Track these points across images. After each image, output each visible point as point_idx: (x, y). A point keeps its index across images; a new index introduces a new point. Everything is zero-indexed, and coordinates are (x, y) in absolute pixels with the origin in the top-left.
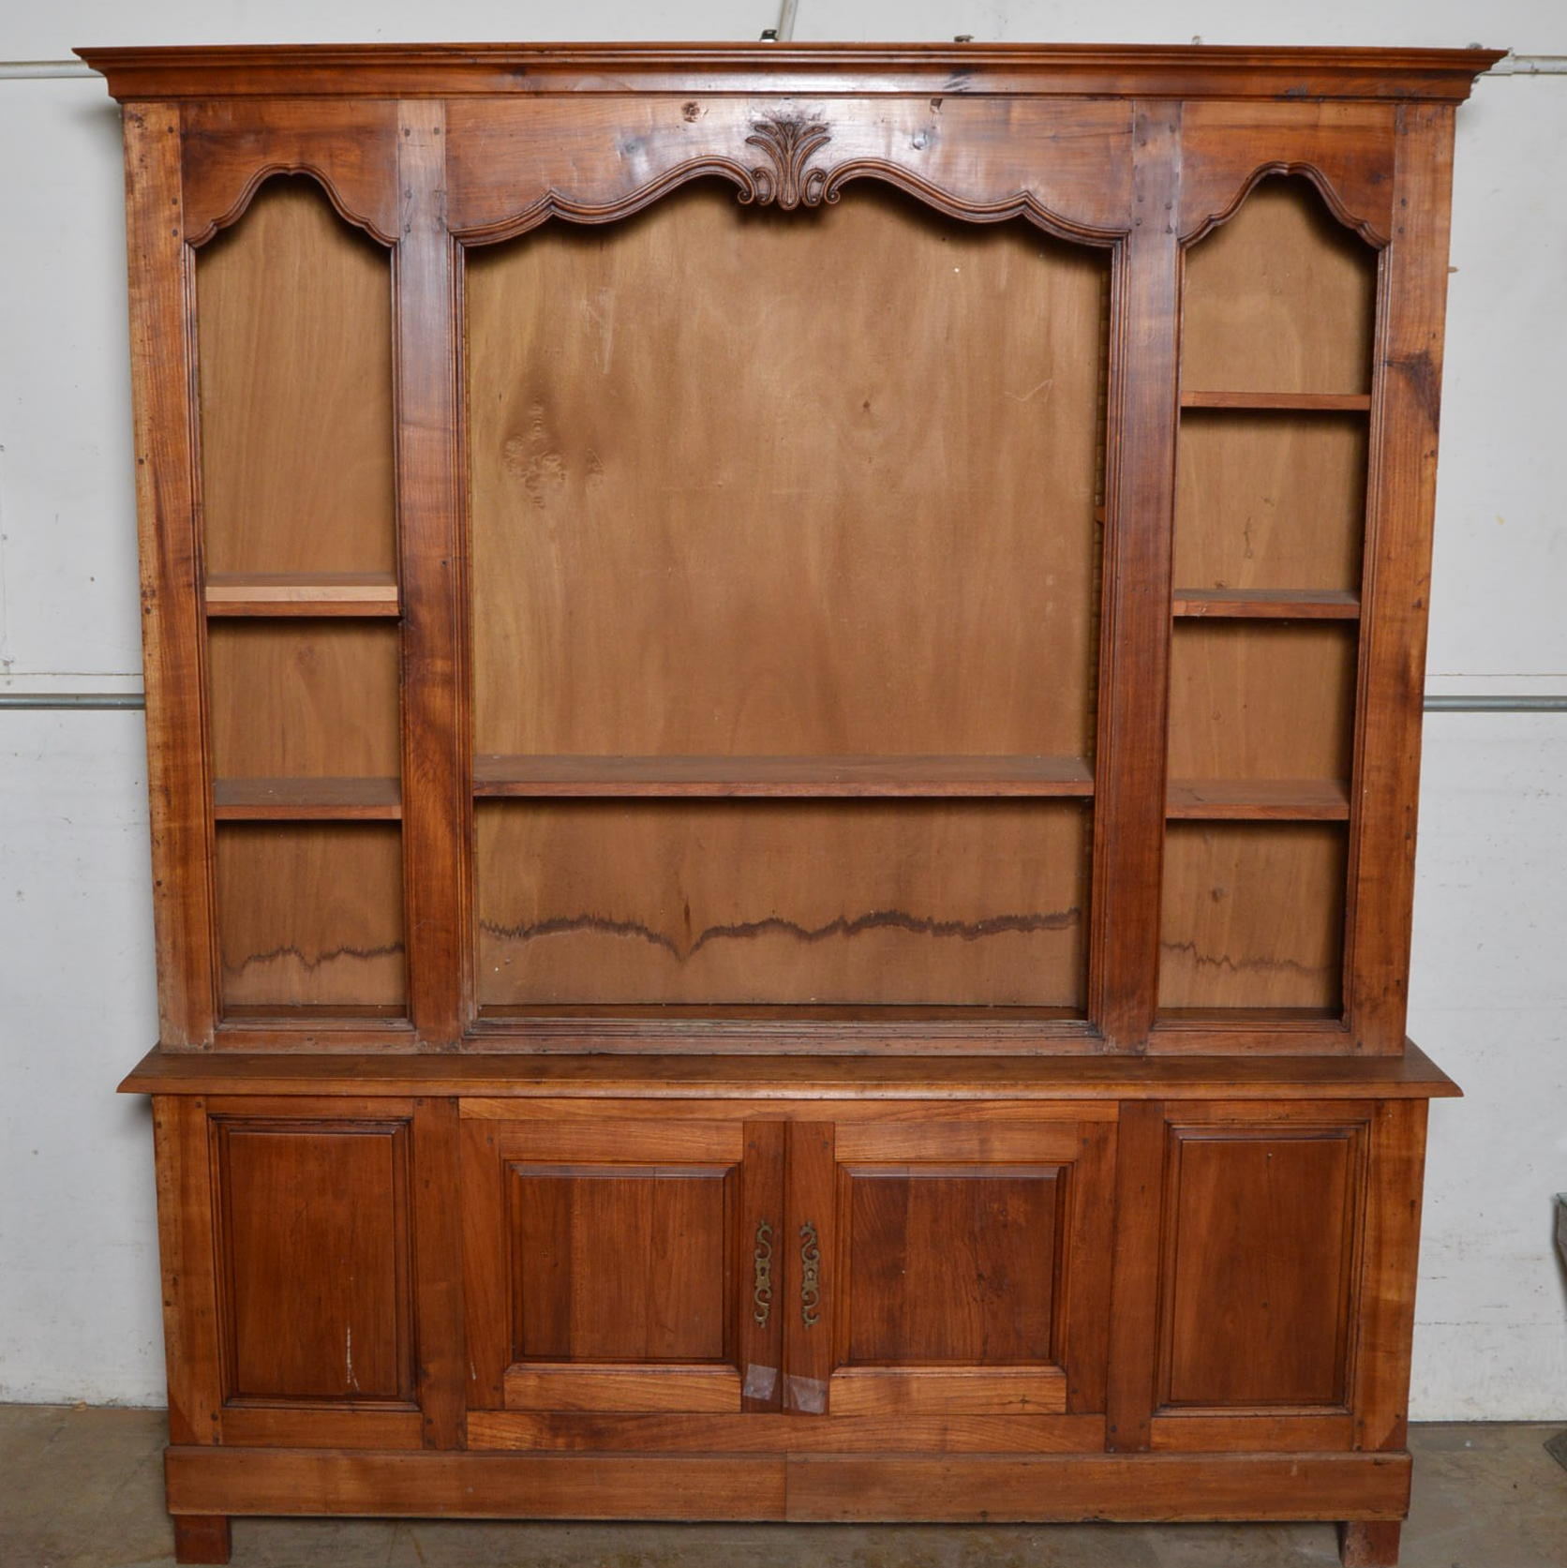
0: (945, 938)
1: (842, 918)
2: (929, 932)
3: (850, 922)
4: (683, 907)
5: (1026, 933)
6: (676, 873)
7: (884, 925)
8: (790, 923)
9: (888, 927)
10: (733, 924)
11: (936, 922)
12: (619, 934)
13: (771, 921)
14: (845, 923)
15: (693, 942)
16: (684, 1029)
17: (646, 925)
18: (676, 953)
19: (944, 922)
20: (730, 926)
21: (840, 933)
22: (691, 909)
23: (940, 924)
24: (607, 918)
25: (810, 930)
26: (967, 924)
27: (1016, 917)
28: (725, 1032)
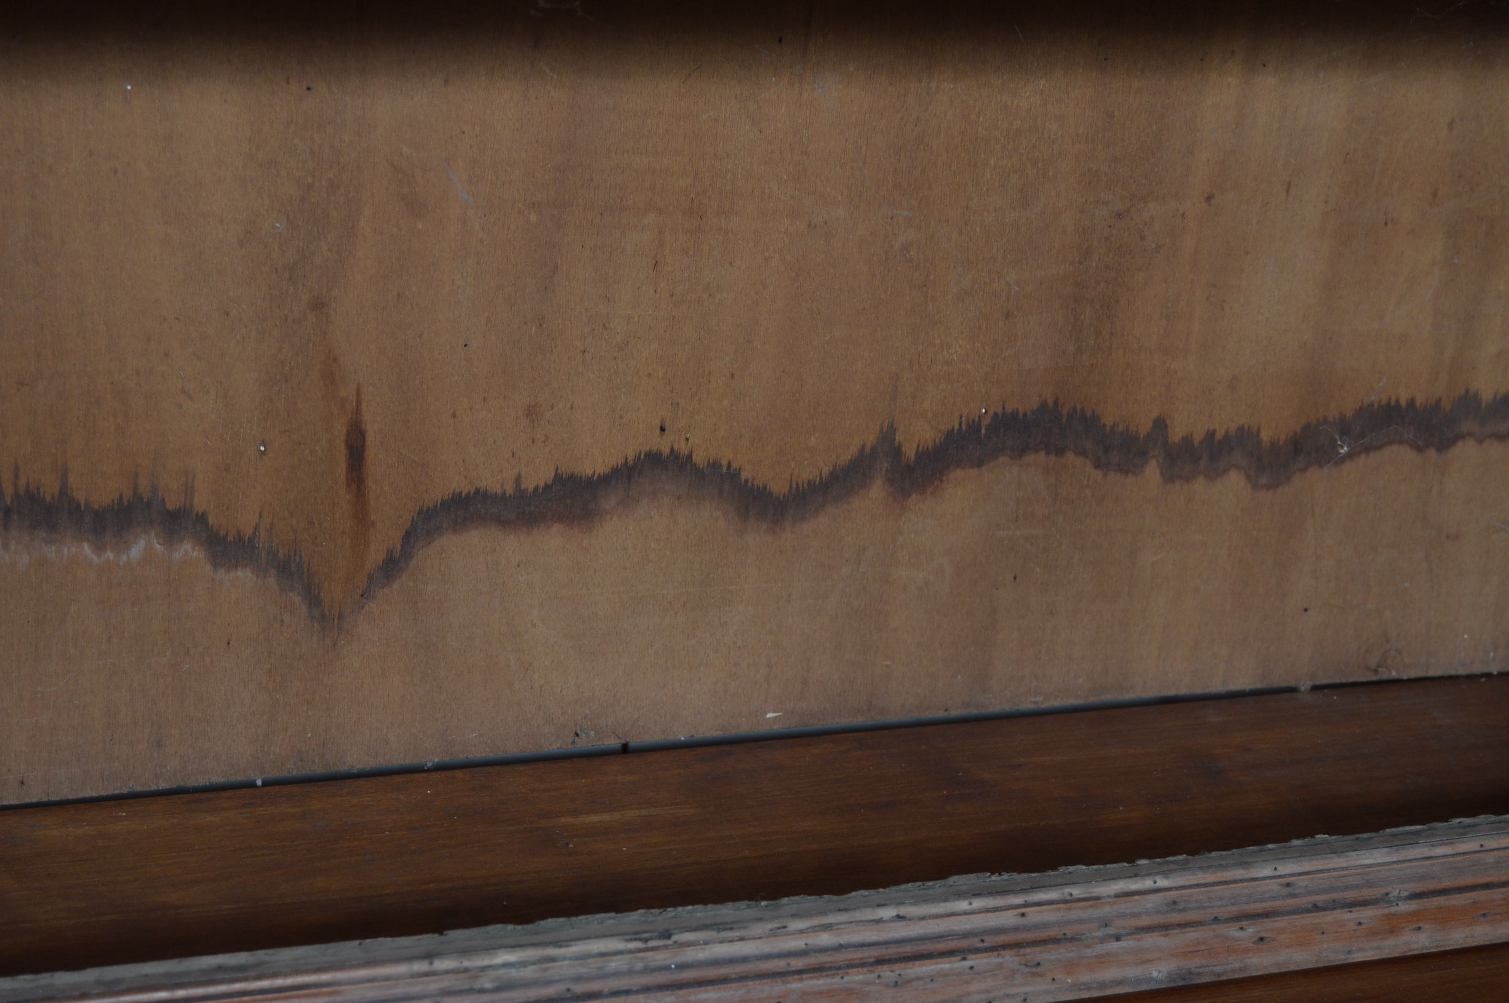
0: (1199, 485)
1: (888, 435)
2: (1152, 470)
3: (910, 452)
4: (340, 429)
5: (1432, 453)
6: (318, 305)
7: (1020, 452)
8: (714, 465)
9: (1030, 458)
10: (518, 479)
11: (1176, 434)
12: (100, 549)
13: (654, 460)
14: (897, 452)
15: (375, 554)
16: (528, 973)
17: (200, 503)
18: (313, 600)
19: (1197, 439)
20: (509, 489)
21: (877, 490)
22: (372, 438)
23: (1187, 440)
24: (50, 488)
25: (779, 487)
26: (1265, 436)
27: (1411, 403)
28: (682, 967)
